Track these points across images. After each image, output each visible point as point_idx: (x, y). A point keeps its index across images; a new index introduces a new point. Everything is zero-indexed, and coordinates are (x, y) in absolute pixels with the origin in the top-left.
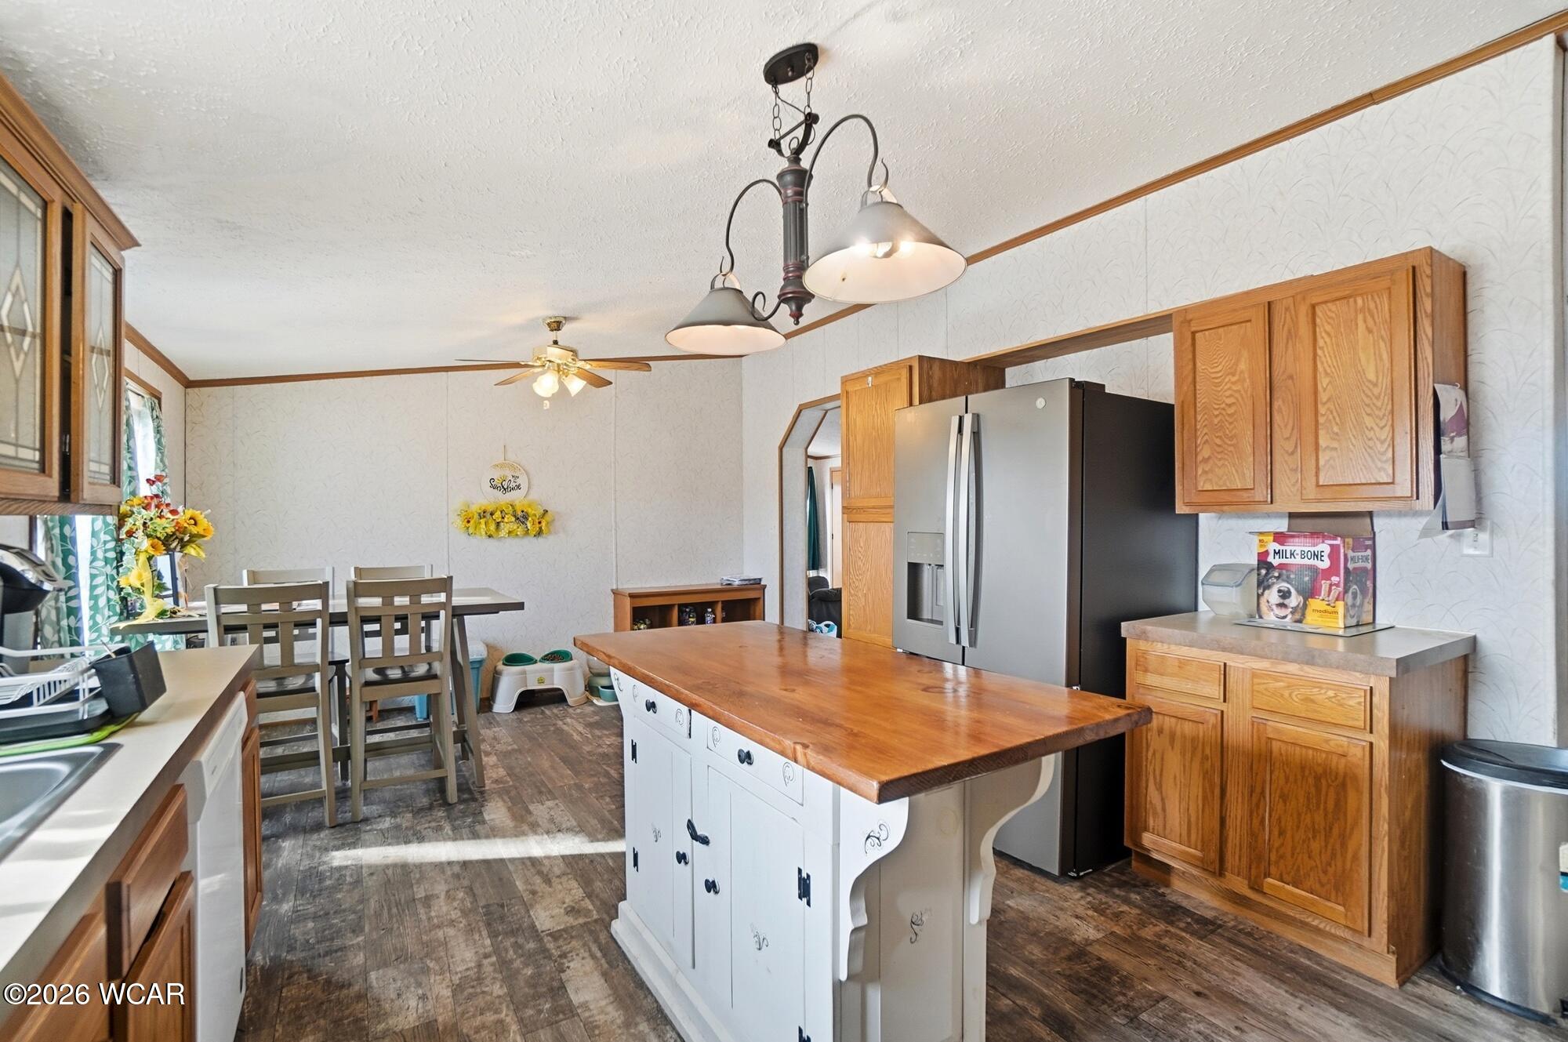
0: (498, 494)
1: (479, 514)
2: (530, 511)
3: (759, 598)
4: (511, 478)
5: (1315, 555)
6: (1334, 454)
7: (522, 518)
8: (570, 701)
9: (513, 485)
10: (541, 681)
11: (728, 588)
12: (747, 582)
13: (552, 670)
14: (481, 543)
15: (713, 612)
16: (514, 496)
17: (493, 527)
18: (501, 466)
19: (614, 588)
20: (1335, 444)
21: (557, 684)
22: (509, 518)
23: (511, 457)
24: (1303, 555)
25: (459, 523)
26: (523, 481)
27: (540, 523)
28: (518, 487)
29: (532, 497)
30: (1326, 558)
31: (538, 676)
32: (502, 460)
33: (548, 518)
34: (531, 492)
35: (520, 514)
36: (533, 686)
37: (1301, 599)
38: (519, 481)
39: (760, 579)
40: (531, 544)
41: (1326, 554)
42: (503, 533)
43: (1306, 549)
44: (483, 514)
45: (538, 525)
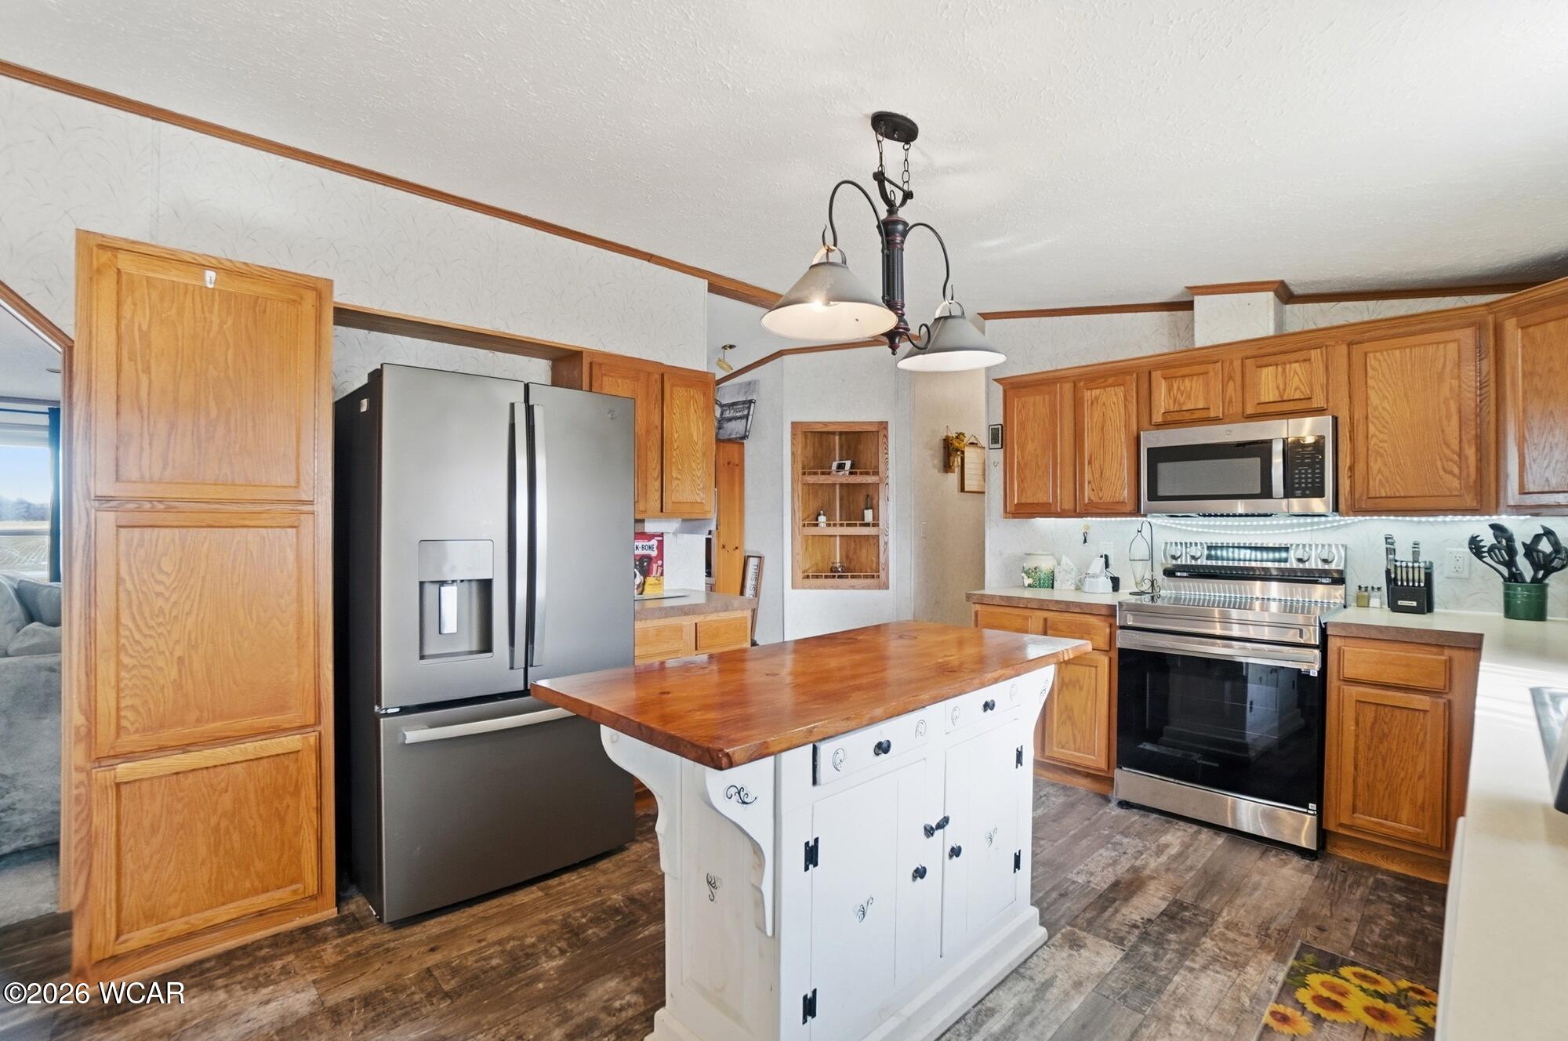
5: (650, 548)
6: (679, 482)
20: (679, 477)
24: (643, 547)
30: (655, 549)
37: (642, 578)
41: (655, 546)
43: (645, 544)
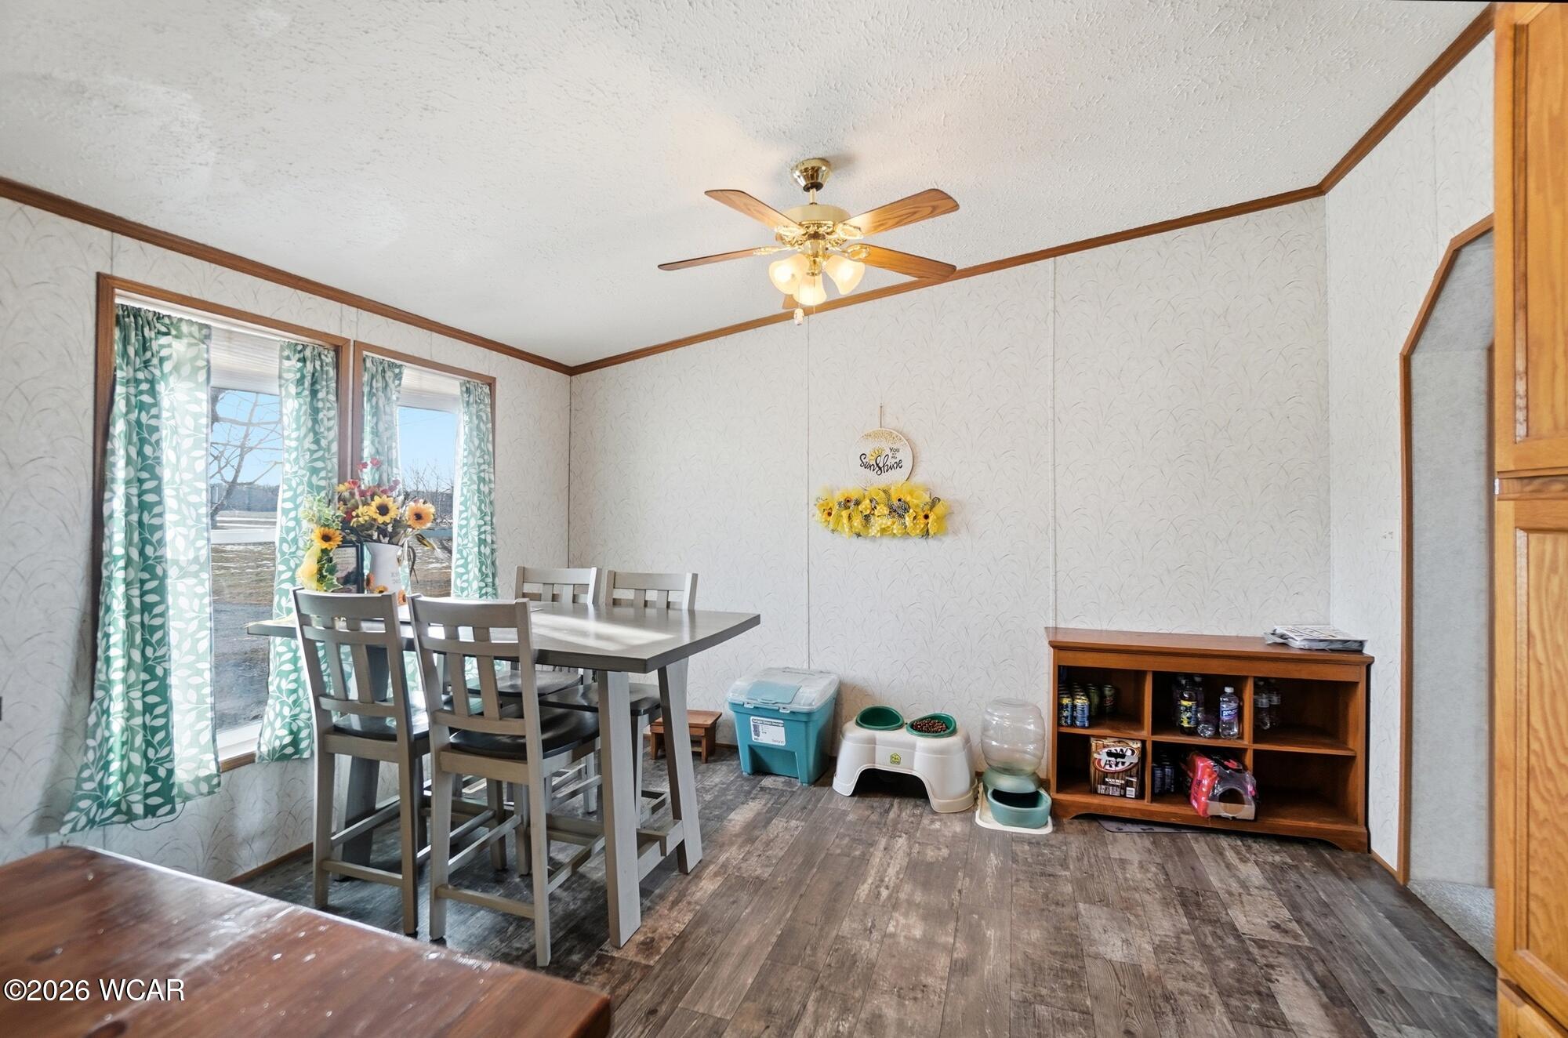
0: (870, 474)
1: (840, 504)
2: (908, 499)
3: (1355, 684)
4: (888, 452)
7: (899, 510)
8: (935, 802)
9: (891, 462)
10: (895, 760)
11: (1280, 652)
12: (1322, 646)
13: (913, 747)
14: (844, 541)
15: (1238, 695)
16: (894, 479)
17: (857, 522)
18: (875, 435)
19: (1051, 624)
21: (918, 771)
22: (881, 509)
23: (890, 421)
25: (819, 516)
26: (905, 456)
27: (926, 517)
28: (899, 465)
29: (919, 478)
31: (893, 750)
32: (877, 428)
33: (939, 509)
34: (919, 470)
35: (896, 503)
36: (883, 764)
38: (899, 456)
39: (1361, 643)
40: (917, 547)
42: (874, 530)
44: (846, 504)
45: (922, 521)
